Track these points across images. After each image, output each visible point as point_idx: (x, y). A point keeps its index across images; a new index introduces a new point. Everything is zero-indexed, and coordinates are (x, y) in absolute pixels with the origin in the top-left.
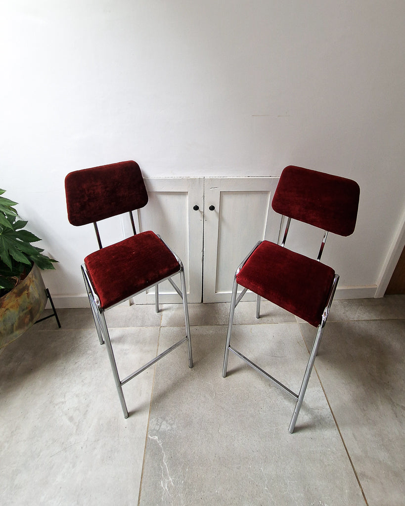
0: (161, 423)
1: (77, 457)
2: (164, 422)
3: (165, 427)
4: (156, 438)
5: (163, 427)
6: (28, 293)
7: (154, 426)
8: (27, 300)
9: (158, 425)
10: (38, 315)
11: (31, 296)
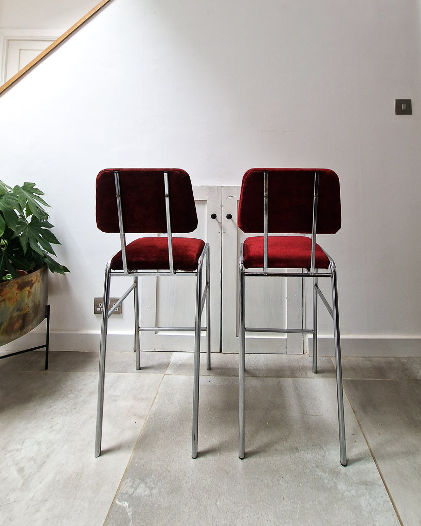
0: (137, 487)
1: (10, 520)
3: (142, 491)
4: (126, 504)
5: (138, 490)
6: (29, 291)
7: (127, 488)
8: (26, 300)
9: (134, 487)
10: (30, 327)
11: (31, 297)
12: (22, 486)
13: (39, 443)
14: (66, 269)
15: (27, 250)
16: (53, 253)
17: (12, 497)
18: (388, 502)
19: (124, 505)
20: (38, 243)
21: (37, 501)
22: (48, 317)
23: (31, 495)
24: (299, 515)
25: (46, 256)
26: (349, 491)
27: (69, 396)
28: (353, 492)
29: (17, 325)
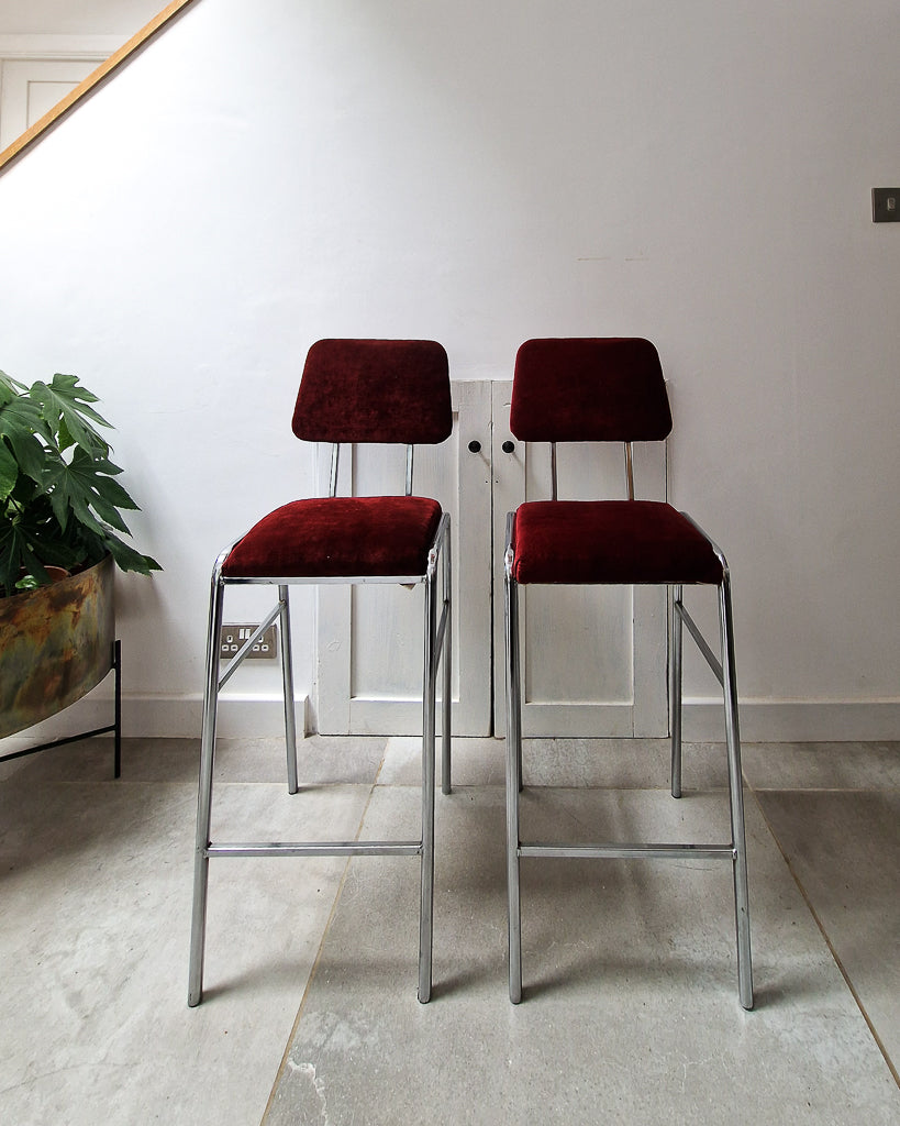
0: (332, 1029)
1: (58, 1108)
2: (343, 1026)
3: (343, 1038)
4: (311, 1068)
5: (334, 1038)
6: (75, 613)
7: (310, 1033)
8: (69, 631)
9: (324, 1031)
10: (80, 689)
11: (79, 626)
12: (79, 1034)
13: (111, 939)
14: (153, 565)
15: (68, 525)
16: (124, 529)
17: (61, 1057)
18: (875, 1052)
19: (307, 1071)
20: (90, 507)
21: (114, 1065)
22: (117, 666)
23: (102, 1053)
24: (686, 1085)
25: (109, 537)
26: (791, 1031)
27: (170, 834)
28: (798, 1033)
29: (52, 687)
